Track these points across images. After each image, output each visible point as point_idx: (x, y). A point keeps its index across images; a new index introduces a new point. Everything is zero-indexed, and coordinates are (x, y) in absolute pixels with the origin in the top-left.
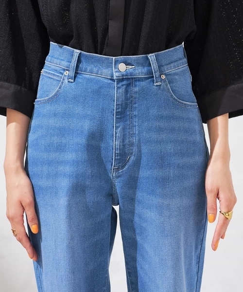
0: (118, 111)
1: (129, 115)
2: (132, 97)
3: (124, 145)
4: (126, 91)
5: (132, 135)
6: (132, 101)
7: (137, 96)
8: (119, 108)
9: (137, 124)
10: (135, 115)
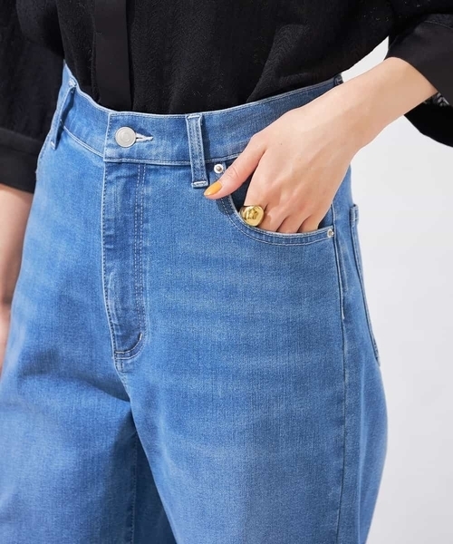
0: (107, 233)
1: (133, 245)
2: (139, 206)
3: (125, 310)
4: (126, 192)
5: (140, 291)
6: (139, 215)
7: (150, 205)
8: (109, 229)
9: (148, 268)
10: (145, 248)
